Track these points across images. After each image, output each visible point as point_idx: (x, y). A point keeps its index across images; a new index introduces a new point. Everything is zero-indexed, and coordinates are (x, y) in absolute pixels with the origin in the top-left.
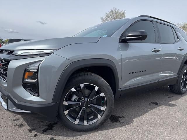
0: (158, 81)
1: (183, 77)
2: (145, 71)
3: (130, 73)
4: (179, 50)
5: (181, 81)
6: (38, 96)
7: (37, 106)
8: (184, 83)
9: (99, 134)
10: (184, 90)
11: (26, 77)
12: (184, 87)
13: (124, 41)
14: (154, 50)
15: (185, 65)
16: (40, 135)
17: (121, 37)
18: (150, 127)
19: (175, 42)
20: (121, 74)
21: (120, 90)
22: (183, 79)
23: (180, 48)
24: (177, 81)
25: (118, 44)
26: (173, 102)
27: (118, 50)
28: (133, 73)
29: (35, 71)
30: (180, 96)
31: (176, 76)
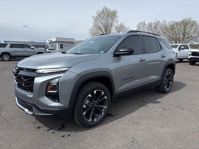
0: (145, 84)
1: (167, 78)
2: (134, 77)
3: (123, 80)
4: (162, 57)
5: (165, 82)
6: (59, 102)
7: (57, 109)
8: (167, 84)
9: (101, 128)
10: (167, 89)
11: (48, 89)
12: (168, 87)
13: (117, 55)
14: (140, 60)
15: (167, 69)
16: (57, 132)
17: (114, 53)
18: (138, 120)
19: (159, 51)
20: (116, 81)
21: (115, 93)
22: (167, 80)
23: (162, 55)
24: (162, 82)
25: (112, 58)
26: (159, 100)
27: (113, 62)
28: (125, 79)
29: (56, 84)
30: (164, 94)
31: (160, 79)
